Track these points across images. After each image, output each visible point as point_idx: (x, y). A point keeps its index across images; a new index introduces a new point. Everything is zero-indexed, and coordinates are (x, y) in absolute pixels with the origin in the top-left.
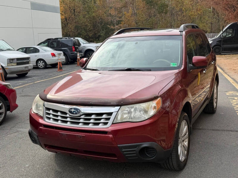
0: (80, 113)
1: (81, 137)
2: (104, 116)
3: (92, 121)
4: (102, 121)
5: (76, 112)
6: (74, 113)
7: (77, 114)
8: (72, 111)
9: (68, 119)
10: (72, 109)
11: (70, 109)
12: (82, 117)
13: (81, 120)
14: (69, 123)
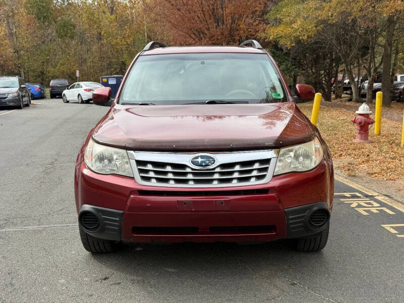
0: (213, 163)
1: (222, 203)
2: (257, 166)
3: (236, 175)
4: (255, 173)
5: (207, 162)
6: (204, 164)
7: (209, 165)
8: (198, 161)
9: (190, 177)
10: (197, 158)
11: (194, 158)
12: (218, 170)
13: (216, 176)
14: (191, 183)
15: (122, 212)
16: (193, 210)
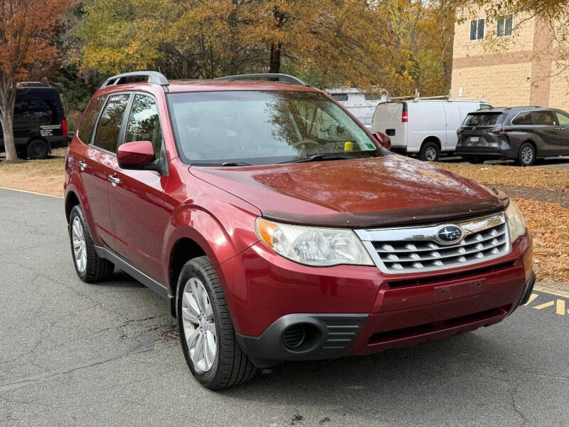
0: (460, 235)
1: (479, 285)
5: (454, 235)
6: (451, 238)
8: (445, 235)
9: (438, 255)
11: (441, 231)
12: (463, 243)
13: (462, 251)
14: (438, 263)
15: (367, 315)
16: (451, 298)
